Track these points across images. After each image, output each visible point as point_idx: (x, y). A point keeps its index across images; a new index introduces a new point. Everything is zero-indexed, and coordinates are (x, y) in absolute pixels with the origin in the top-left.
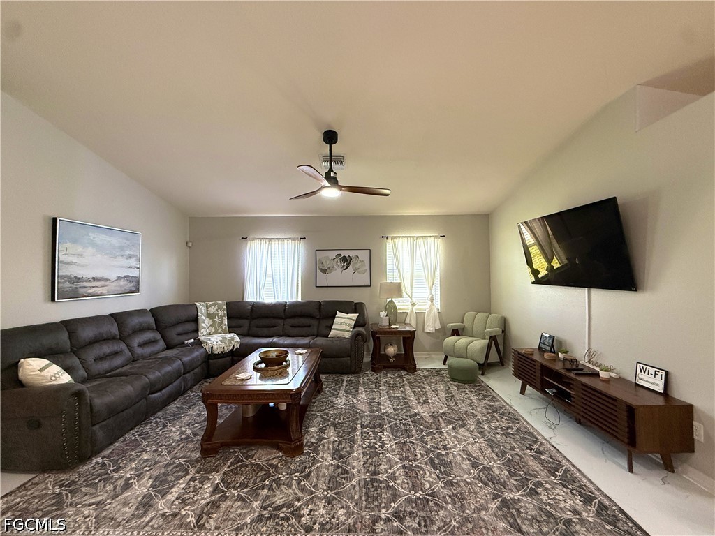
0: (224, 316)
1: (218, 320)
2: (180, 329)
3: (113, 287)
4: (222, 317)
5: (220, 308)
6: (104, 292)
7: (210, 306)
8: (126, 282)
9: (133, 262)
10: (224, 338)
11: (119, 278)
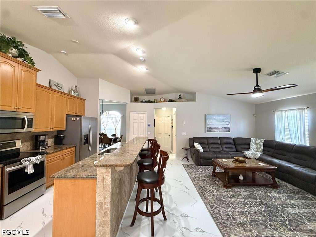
0: (262, 145)
1: (259, 146)
2: (242, 146)
3: (220, 130)
4: (261, 145)
5: (261, 142)
6: (218, 131)
7: (257, 140)
8: (225, 129)
9: (227, 123)
10: (253, 153)
11: (223, 128)
